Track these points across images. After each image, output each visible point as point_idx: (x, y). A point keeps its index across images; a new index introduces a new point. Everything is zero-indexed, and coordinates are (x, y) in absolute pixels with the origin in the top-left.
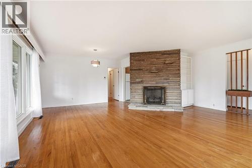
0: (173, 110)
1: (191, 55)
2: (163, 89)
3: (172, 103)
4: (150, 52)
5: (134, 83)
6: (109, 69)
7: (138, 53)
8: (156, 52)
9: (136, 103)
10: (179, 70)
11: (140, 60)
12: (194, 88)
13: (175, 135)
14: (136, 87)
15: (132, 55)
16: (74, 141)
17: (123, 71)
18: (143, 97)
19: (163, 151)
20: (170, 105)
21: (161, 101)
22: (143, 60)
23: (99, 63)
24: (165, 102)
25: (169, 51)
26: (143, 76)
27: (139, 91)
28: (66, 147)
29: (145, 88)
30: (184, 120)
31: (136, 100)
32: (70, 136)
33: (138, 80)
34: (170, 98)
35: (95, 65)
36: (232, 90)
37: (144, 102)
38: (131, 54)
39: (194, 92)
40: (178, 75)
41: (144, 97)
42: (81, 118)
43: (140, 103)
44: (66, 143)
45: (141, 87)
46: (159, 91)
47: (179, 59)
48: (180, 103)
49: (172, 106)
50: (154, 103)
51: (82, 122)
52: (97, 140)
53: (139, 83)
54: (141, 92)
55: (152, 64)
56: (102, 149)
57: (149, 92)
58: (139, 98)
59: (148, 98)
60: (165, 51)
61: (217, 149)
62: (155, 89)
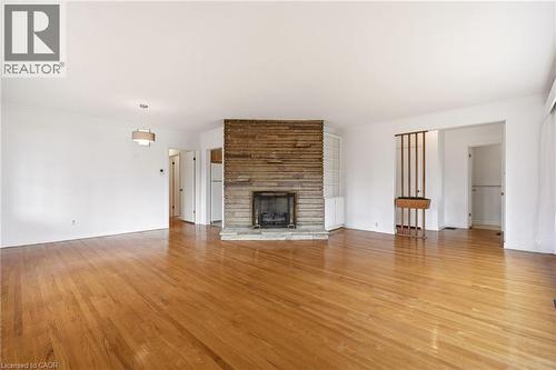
0: (311, 238)
1: (340, 132)
2: (291, 196)
3: (307, 223)
4: (266, 121)
5: (232, 184)
6: (172, 152)
7: (241, 121)
8: (279, 123)
9: (238, 226)
10: (321, 160)
11: (246, 137)
12: (344, 195)
13: (319, 282)
14: (237, 194)
15: (230, 125)
16: (109, 319)
17: (206, 157)
18: (251, 214)
19: (302, 310)
20: (303, 227)
21: (287, 221)
22: (254, 137)
23: (153, 137)
24: (295, 223)
25: (302, 122)
26: (251, 169)
27: (243, 201)
28: (91, 332)
29: (257, 195)
30: (328, 254)
31: (235, 220)
32: (93, 310)
33: (241, 178)
34: (305, 214)
35: (145, 142)
36: (403, 198)
37: (254, 223)
38: (226, 121)
39: (345, 202)
40: (320, 170)
41: (253, 214)
42: (109, 266)
43: (244, 226)
44: (87, 325)
45: (247, 193)
46: (284, 201)
47: (321, 140)
48: (323, 223)
49: (307, 231)
50: (274, 225)
51: (115, 275)
52: (165, 308)
53: (243, 183)
54: (247, 203)
55: (270, 145)
56: (182, 323)
57: (263, 202)
58: (244, 215)
59: (261, 216)
60: (296, 122)
61: (385, 295)
62: (276, 197)
